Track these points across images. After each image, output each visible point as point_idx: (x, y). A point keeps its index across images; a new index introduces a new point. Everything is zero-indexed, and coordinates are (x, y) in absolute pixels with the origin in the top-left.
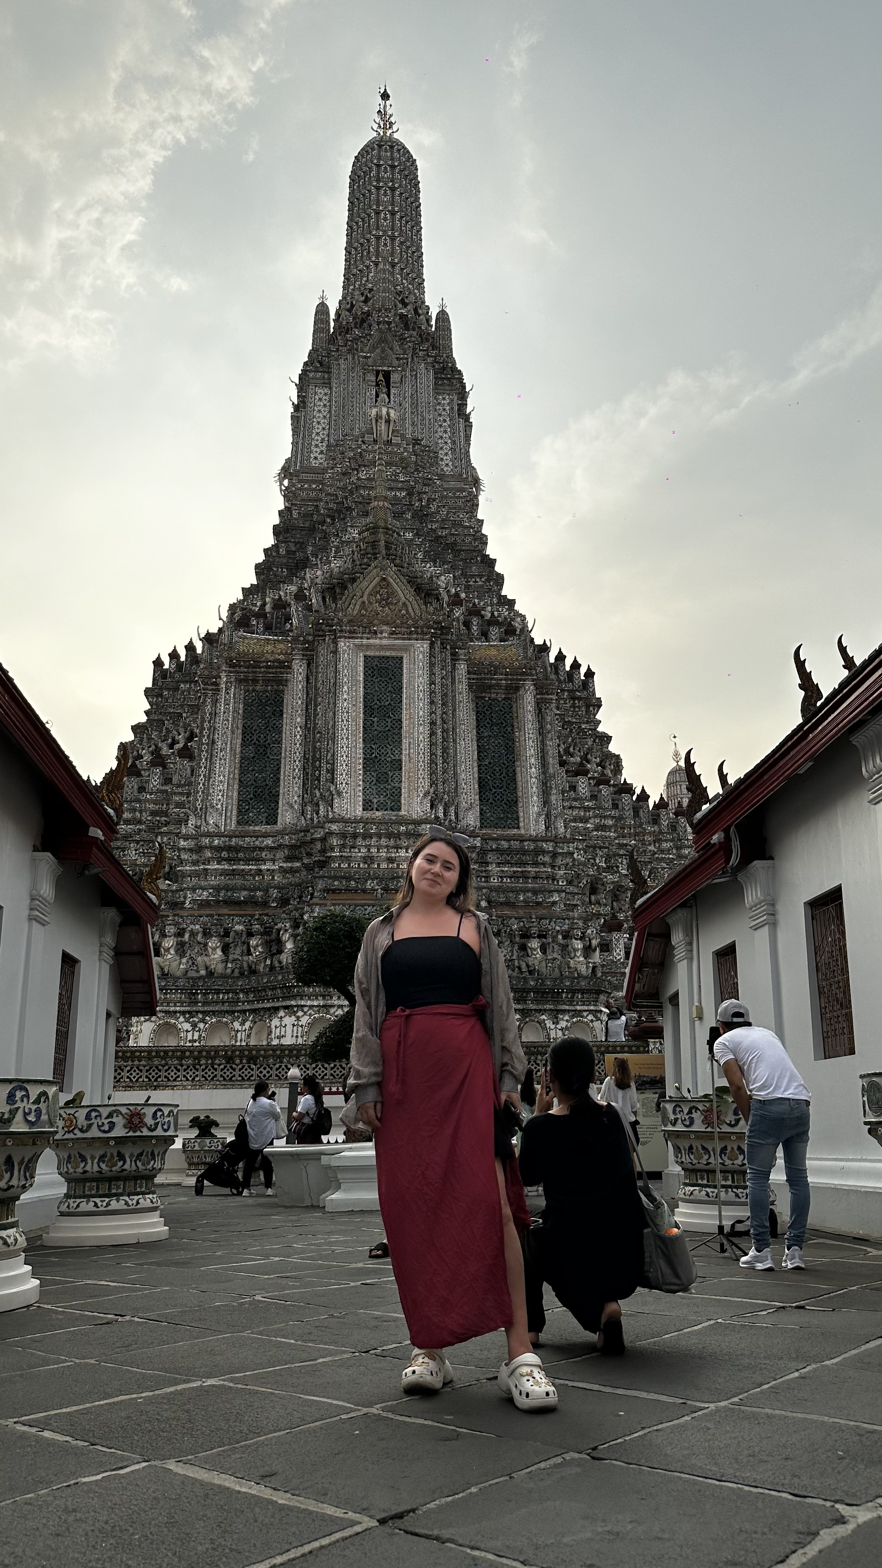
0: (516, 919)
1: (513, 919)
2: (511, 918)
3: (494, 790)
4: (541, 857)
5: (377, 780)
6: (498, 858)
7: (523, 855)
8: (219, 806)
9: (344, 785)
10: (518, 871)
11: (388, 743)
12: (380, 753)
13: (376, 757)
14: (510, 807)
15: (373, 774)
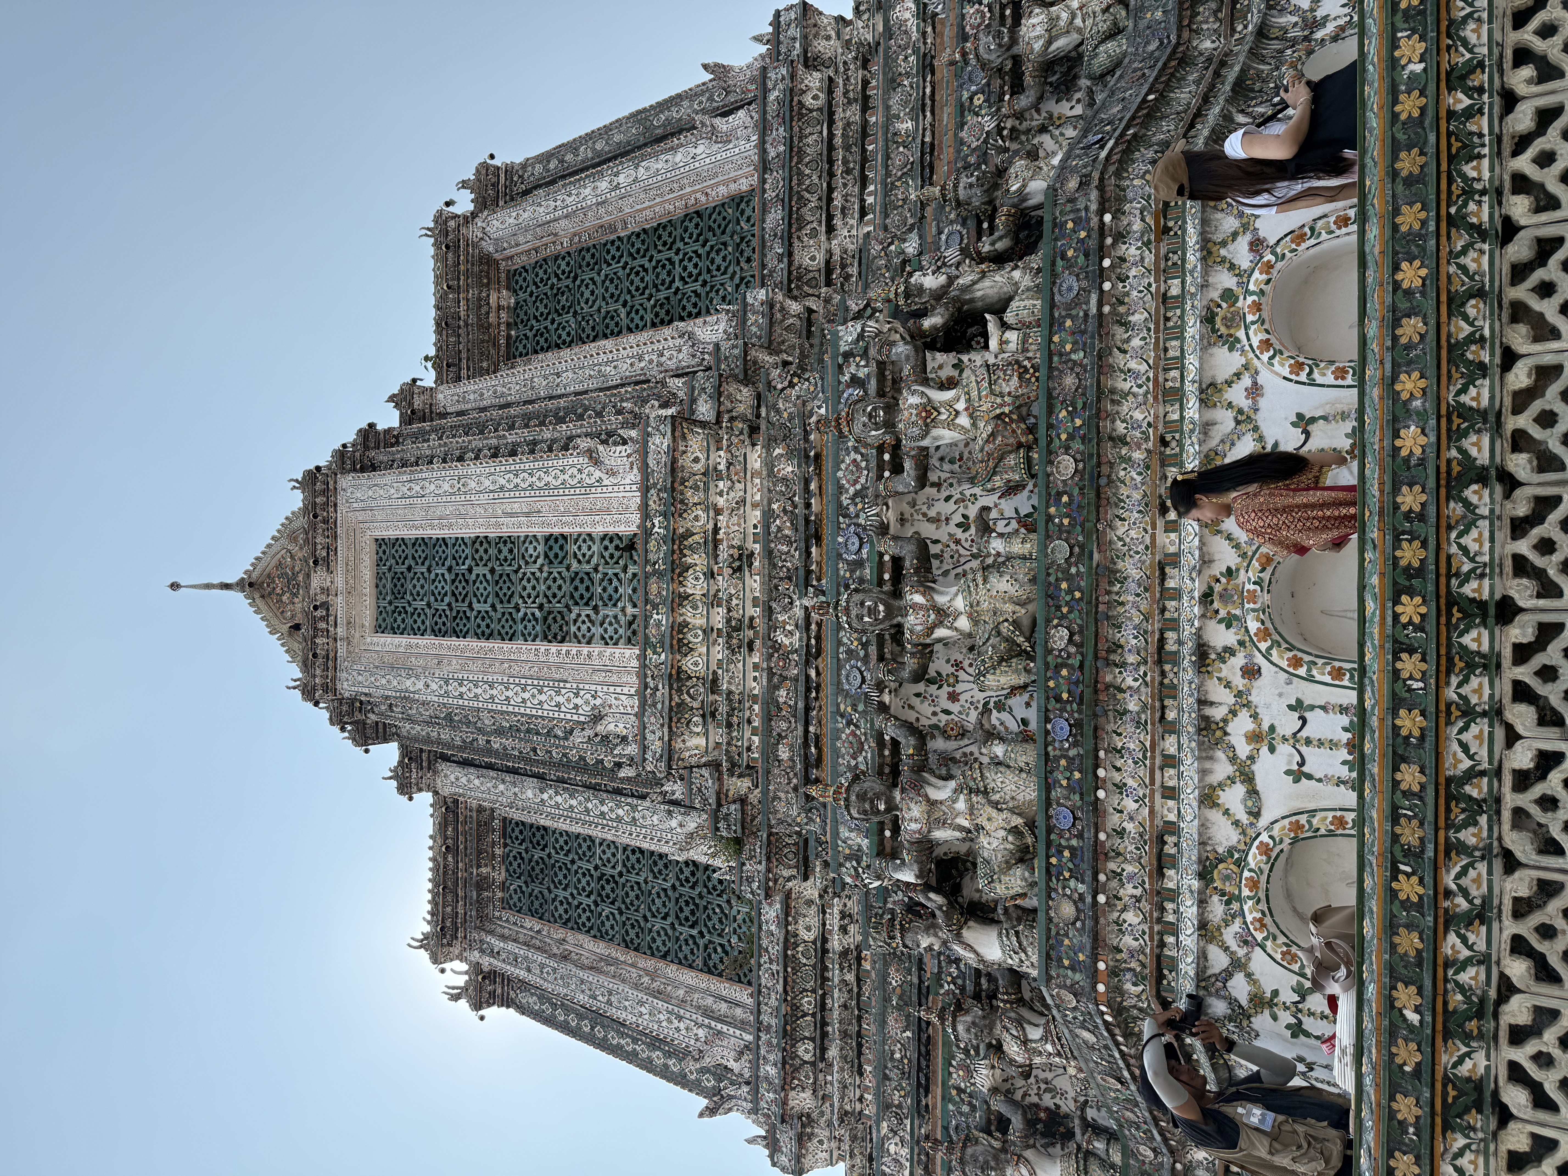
0: (962, 125)
1: (963, 134)
2: (962, 143)
3: (678, 283)
4: (808, 100)
5: (587, 604)
6: (814, 234)
7: (801, 153)
8: (701, 1033)
9: (579, 701)
10: (845, 162)
11: (516, 572)
12: (534, 594)
13: (541, 607)
14: (710, 229)
15: (573, 616)
